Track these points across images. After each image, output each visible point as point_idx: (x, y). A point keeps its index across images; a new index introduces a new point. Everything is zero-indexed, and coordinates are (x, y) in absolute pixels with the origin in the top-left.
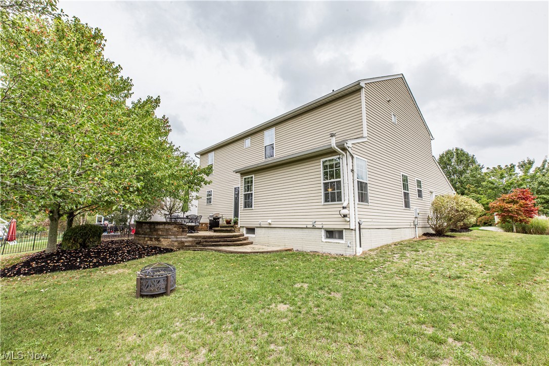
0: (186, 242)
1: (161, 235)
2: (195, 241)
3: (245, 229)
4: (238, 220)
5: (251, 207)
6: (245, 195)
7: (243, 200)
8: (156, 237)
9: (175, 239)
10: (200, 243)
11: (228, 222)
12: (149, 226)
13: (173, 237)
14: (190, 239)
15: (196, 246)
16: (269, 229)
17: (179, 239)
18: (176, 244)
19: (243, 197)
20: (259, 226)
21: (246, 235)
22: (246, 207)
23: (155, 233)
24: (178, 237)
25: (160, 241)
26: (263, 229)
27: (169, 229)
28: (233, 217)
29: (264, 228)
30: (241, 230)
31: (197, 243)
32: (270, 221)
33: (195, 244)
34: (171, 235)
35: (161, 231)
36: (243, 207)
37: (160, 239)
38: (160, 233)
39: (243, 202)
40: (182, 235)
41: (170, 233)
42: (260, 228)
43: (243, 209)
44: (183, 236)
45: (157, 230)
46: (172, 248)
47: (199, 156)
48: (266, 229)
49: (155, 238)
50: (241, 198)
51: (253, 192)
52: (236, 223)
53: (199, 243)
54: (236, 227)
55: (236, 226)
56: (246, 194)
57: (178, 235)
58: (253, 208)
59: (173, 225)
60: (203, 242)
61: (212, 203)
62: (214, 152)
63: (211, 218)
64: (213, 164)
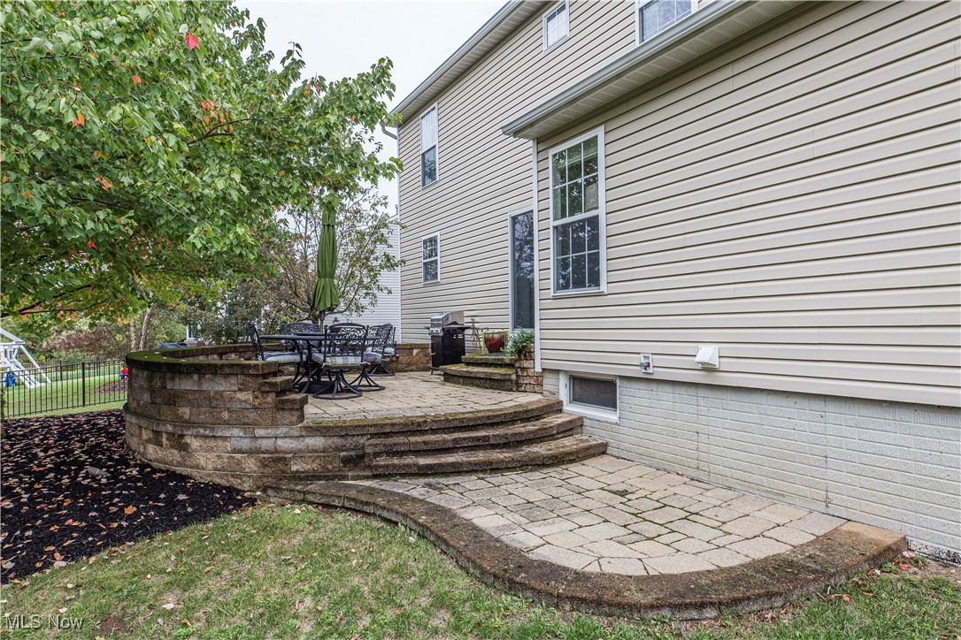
0: (297, 454)
1: (189, 424)
2: (338, 449)
3: (563, 381)
4: (531, 339)
5: (595, 281)
6: (561, 231)
7: (551, 253)
8: (170, 428)
9: (245, 444)
10: (362, 457)
11: (495, 345)
12: (150, 379)
13: (236, 432)
14: (317, 442)
15: (345, 477)
16: (702, 392)
17: (266, 444)
18: (251, 465)
19: (551, 243)
20: (638, 372)
21: (573, 410)
22: (566, 287)
23: (166, 411)
24: (260, 432)
25: (184, 448)
26: (666, 393)
27: (220, 394)
28: (510, 325)
29: (669, 389)
30: (548, 382)
31: (346, 461)
32: (707, 354)
33: (337, 464)
34: (226, 423)
35: (190, 403)
36: (551, 283)
37: (188, 440)
38: (186, 412)
39: (551, 264)
40: (274, 424)
41: (225, 415)
42: (642, 386)
43: (551, 293)
44: (283, 430)
45: (173, 399)
46: (235, 482)
47: (394, 131)
48: (682, 390)
49: (171, 435)
50: (544, 244)
51: (601, 212)
52: (524, 351)
53: (356, 461)
54: (523, 369)
55: (526, 364)
56: (565, 226)
57: (256, 424)
58: (603, 287)
59: (233, 380)
60: (377, 455)
61: (439, 280)
62: (435, 104)
63: (435, 330)
64: (437, 147)
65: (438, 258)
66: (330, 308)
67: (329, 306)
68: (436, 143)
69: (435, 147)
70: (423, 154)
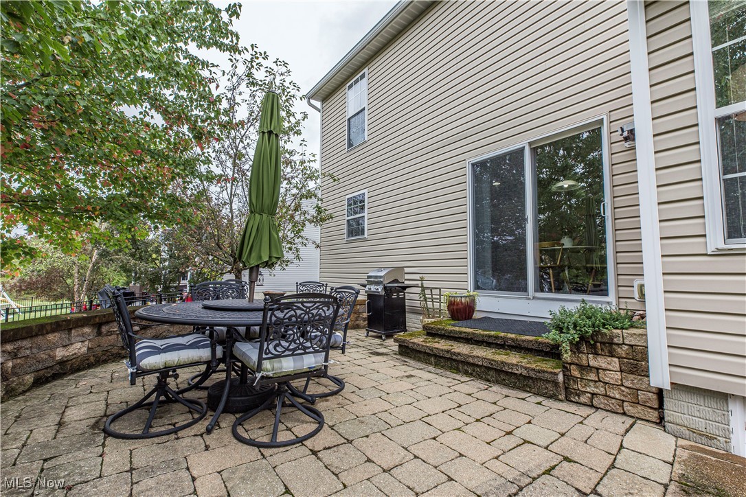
61: (366, 235)
62: (366, 70)
63: (373, 288)
64: (366, 109)
65: (365, 214)
66: (267, 262)
67: (266, 258)
68: (366, 105)
69: (364, 109)
70: (349, 120)
